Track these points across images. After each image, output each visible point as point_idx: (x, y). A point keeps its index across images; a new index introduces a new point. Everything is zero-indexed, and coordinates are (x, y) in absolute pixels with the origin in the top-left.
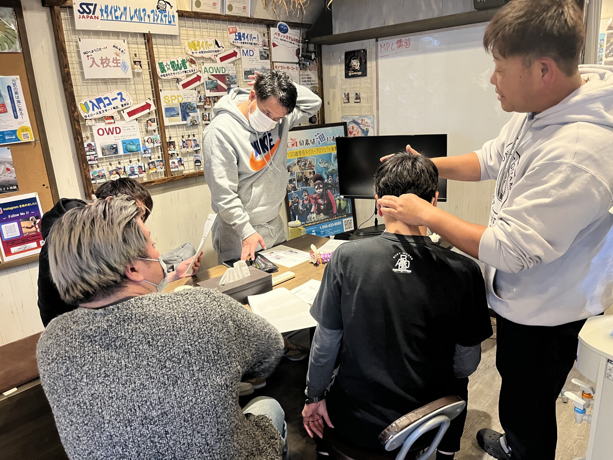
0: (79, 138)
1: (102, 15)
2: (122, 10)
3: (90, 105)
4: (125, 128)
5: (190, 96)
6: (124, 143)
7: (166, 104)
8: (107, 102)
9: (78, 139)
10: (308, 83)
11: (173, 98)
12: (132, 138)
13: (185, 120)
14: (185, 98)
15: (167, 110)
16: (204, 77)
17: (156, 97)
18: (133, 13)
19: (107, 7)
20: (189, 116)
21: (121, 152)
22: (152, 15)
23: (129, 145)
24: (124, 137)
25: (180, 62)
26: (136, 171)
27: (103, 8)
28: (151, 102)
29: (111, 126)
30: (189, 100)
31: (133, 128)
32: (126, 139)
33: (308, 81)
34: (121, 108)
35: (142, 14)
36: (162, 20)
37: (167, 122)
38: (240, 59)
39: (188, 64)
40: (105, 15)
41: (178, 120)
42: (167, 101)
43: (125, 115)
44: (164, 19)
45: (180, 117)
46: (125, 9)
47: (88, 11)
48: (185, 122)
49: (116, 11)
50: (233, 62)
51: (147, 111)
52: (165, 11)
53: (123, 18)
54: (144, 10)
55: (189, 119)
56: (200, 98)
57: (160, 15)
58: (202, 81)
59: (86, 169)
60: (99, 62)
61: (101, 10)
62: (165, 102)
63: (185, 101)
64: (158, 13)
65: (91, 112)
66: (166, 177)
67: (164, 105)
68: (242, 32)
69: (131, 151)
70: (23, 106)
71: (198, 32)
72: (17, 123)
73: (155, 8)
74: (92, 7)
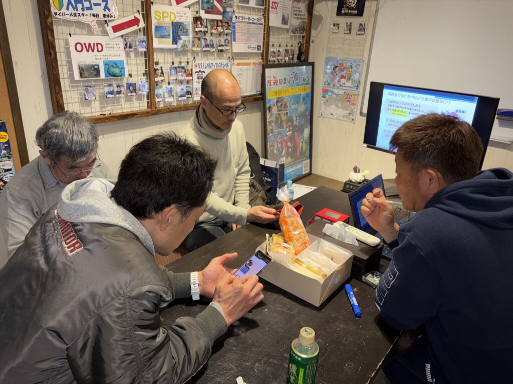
0: (52, 53)
4: (108, 46)
5: (183, 15)
6: (106, 64)
7: (156, 21)
9: (50, 53)
10: (298, 17)
11: (165, 15)
12: (116, 59)
13: (176, 44)
14: (178, 16)
15: (157, 28)
17: (147, 11)
20: (180, 39)
21: (103, 75)
23: (112, 67)
24: (107, 57)
28: (140, 17)
29: (92, 41)
30: (182, 20)
31: (118, 46)
32: (109, 60)
33: (299, 15)
34: (102, 18)
37: (157, 43)
41: (168, 43)
42: (158, 18)
43: (109, 29)
45: (171, 40)
51: (135, 28)
55: (180, 43)
59: (58, 93)
62: (155, 18)
63: (178, 20)
66: (150, 110)
67: (154, 22)
69: (114, 75)
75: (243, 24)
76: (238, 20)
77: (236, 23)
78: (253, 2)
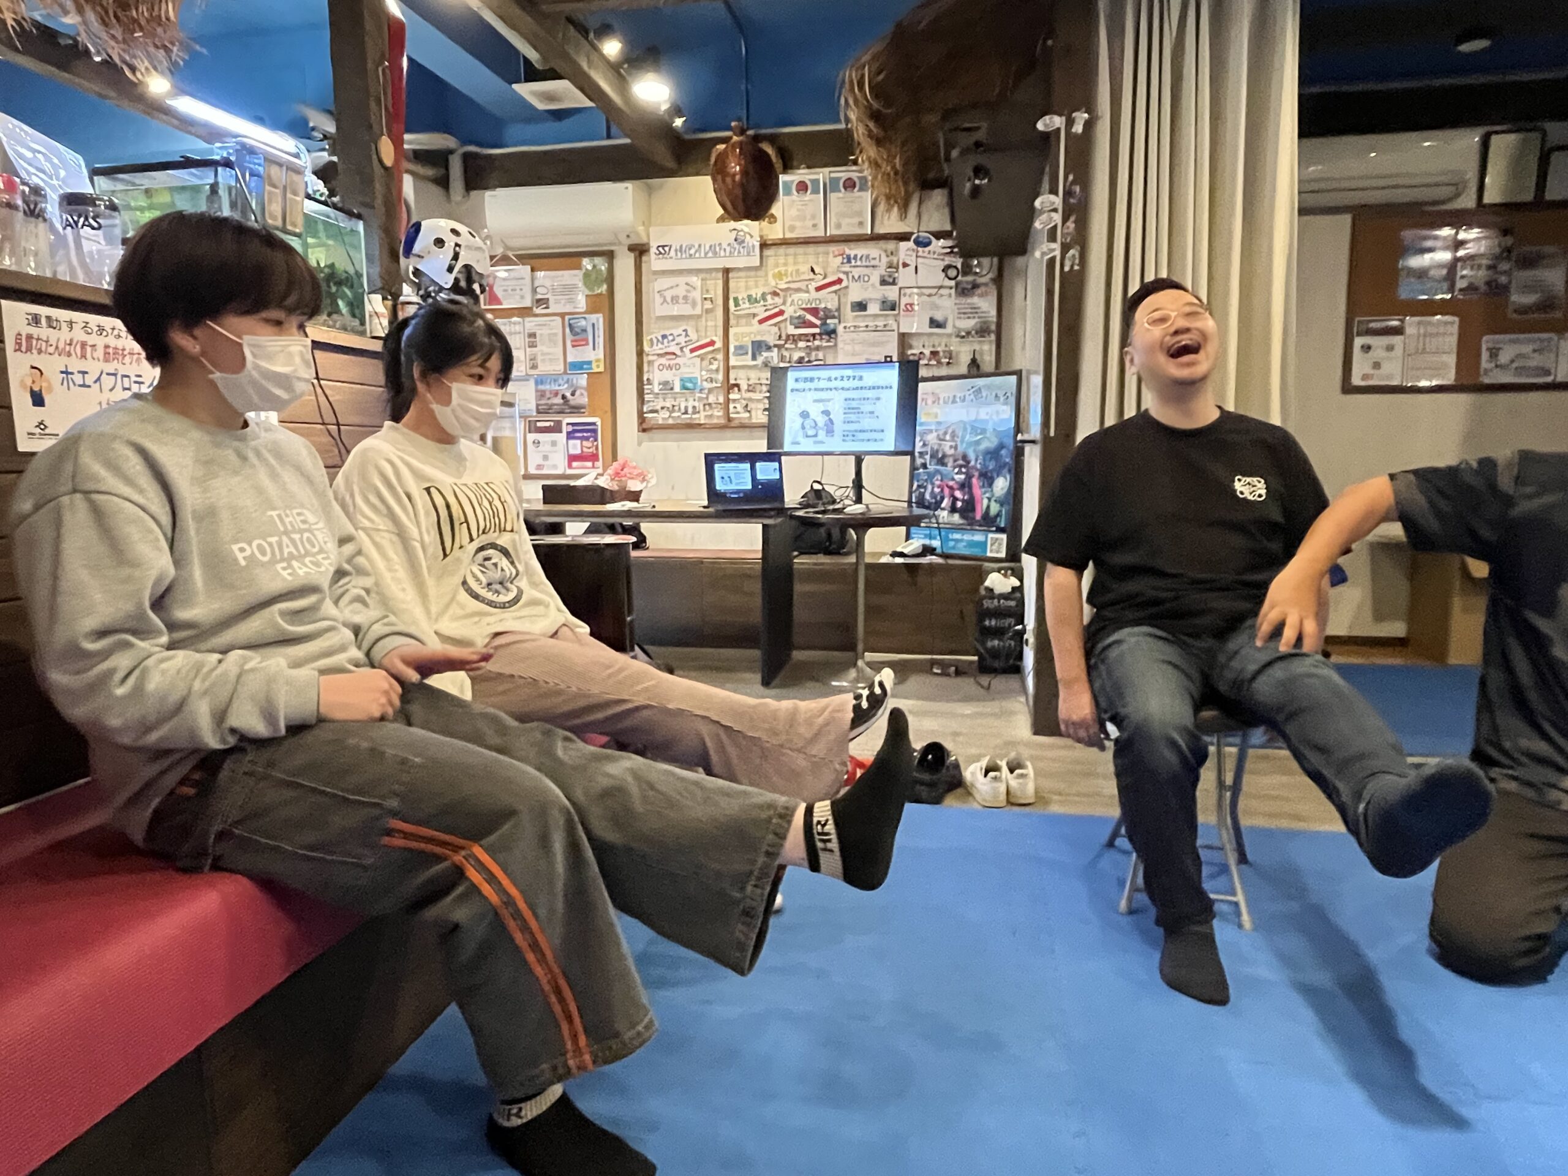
0: (642, 370)
1: (677, 255)
2: (696, 247)
3: (655, 341)
4: (685, 365)
5: (766, 333)
6: (681, 380)
7: (735, 342)
8: (671, 338)
9: (640, 372)
11: (745, 335)
12: (692, 376)
13: (756, 360)
14: (759, 335)
16: (790, 311)
17: (725, 333)
18: (707, 248)
19: (681, 247)
20: (762, 355)
21: (677, 389)
22: (728, 249)
23: (686, 383)
24: (683, 374)
25: (759, 295)
26: (690, 410)
27: (678, 248)
28: (719, 339)
29: (672, 362)
30: (765, 338)
31: (694, 364)
32: (684, 377)
34: (683, 344)
35: (718, 249)
36: (739, 252)
37: (733, 361)
38: (847, 287)
39: (769, 297)
40: (679, 254)
41: (747, 360)
42: (737, 338)
43: (687, 350)
44: (741, 250)
45: (750, 357)
46: (700, 246)
47: (663, 252)
48: (754, 363)
49: (690, 249)
50: (835, 292)
51: (710, 348)
52: (743, 242)
53: (697, 255)
54: (720, 245)
55: (760, 360)
56: (780, 337)
57: (738, 247)
58: (786, 316)
60: (669, 299)
61: (676, 251)
62: (734, 339)
63: (758, 338)
64: (736, 246)
65: (655, 347)
66: (724, 423)
67: (733, 343)
68: (852, 253)
69: (687, 389)
70: (600, 341)
71: (791, 259)
72: (595, 355)
73: (732, 241)
74: (667, 249)
75: (855, 334)
76: (846, 330)
77: (842, 334)
78: (873, 308)
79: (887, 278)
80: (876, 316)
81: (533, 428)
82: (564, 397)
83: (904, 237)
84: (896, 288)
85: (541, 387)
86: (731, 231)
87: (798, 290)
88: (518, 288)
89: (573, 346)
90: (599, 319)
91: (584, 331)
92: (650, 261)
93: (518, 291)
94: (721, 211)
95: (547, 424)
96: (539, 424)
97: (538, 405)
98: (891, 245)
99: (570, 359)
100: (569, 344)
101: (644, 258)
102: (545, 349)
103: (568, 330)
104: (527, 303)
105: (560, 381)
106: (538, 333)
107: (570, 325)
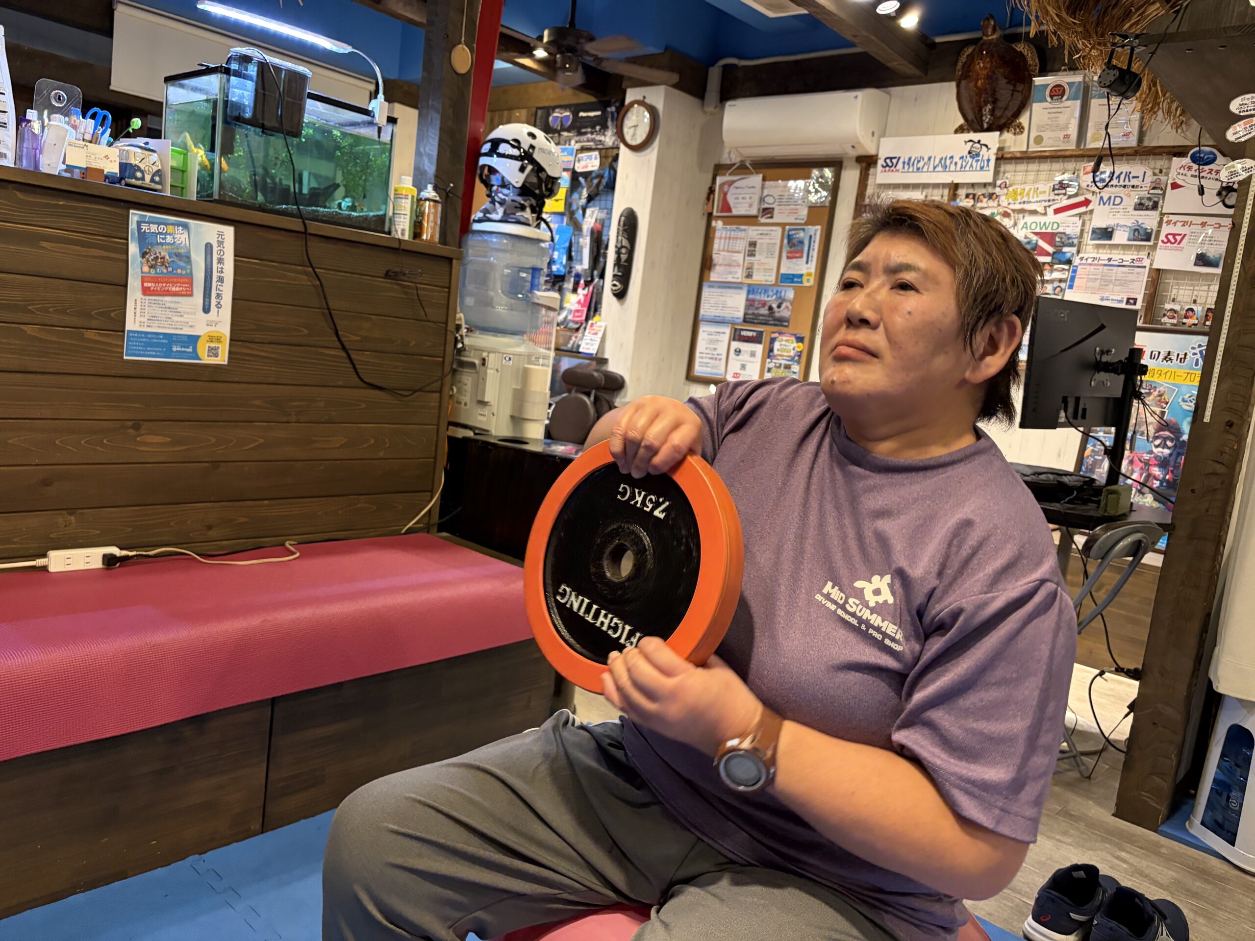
1: (904, 167)
2: (926, 159)
18: (937, 162)
19: (910, 159)
22: (960, 162)
27: (906, 160)
35: (948, 162)
36: (971, 166)
40: (906, 167)
44: (974, 164)
46: (930, 159)
47: (890, 164)
49: (919, 162)
52: (978, 155)
53: (925, 169)
54: (952, 157)
57: (970, 160)
61: (904, 163)
64: (968, 158)
70: (815, 254)
71: (1031, 177)
72: (806, 268)
73: (966, 153)
74: (895, 161)
75: (1093, 267)
76: (1084, 261)
77: (1079, 267)
78: (1121, 237)
79: (1147, 203)
80: (1125, 247)
81: (737, 337)
82: (771, 308)
83: (1179, 152)
84: (1155, 214)
85: (751, 296)
86: (966, 142)
87: (1034, 212)
88: (748, 196)
89: (788, 258)
90: (816, 231)
91: (801, 242)
92: (875, 175)
93: (748, 200)
94: (961, 121)
95: (750, 334)
96: (744, 333)
97: (745, 314)
98: (1160, 163)
99: (783, 271)
100: (784, 255)
101: (872, 171)
102: (763, 260)
103: (786, 241)
104: (754, 212)
105: (771, 293)
106: (759, 242)
107: (789, 236)
